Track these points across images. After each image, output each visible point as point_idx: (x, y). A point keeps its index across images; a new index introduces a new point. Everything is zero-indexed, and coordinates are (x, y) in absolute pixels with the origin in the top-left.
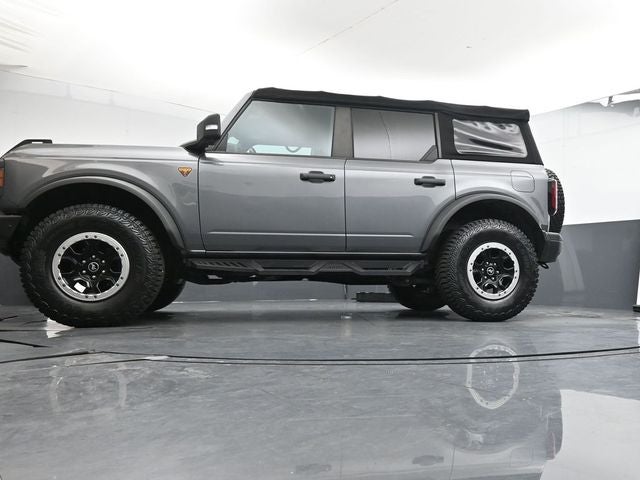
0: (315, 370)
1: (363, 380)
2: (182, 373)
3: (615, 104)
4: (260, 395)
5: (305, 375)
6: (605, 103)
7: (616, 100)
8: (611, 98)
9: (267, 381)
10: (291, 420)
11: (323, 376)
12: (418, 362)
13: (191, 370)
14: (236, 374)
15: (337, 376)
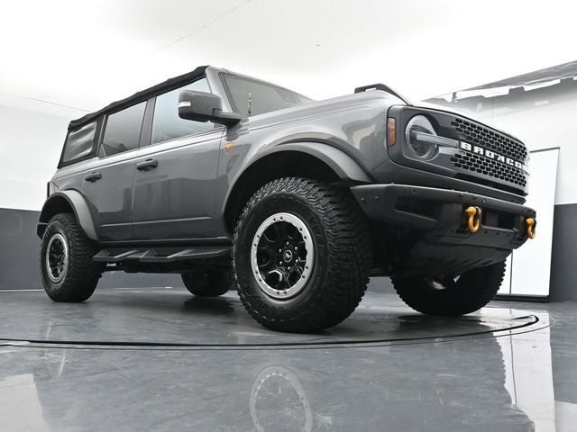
0: (170, 355)
1: (216, 365)
2: (42, 358)
3: (459, 100)
4: (118, 379)
5: (161, 360)
6: (449, 99)
7: (460, 96)
8: (455, 94)
9: (126, 365)
10: (148, 402)
11: (178, 361)
12: (269, 347)
13: (51, 355)
14: (94, 359)
15: (190, 361)
